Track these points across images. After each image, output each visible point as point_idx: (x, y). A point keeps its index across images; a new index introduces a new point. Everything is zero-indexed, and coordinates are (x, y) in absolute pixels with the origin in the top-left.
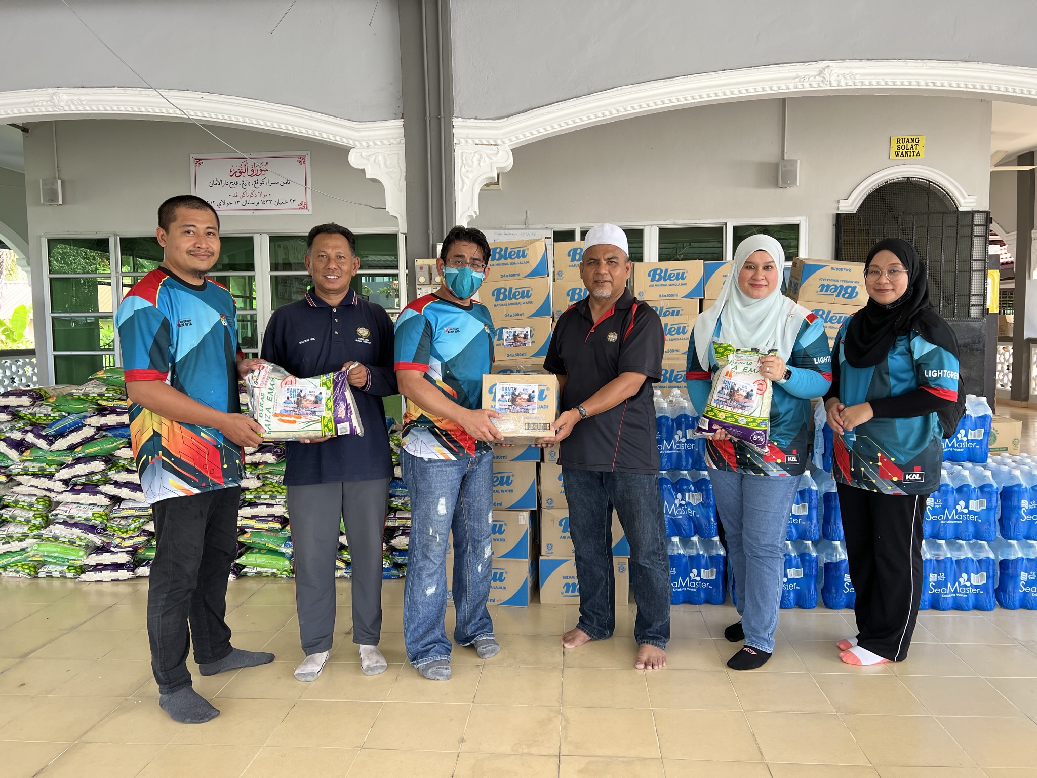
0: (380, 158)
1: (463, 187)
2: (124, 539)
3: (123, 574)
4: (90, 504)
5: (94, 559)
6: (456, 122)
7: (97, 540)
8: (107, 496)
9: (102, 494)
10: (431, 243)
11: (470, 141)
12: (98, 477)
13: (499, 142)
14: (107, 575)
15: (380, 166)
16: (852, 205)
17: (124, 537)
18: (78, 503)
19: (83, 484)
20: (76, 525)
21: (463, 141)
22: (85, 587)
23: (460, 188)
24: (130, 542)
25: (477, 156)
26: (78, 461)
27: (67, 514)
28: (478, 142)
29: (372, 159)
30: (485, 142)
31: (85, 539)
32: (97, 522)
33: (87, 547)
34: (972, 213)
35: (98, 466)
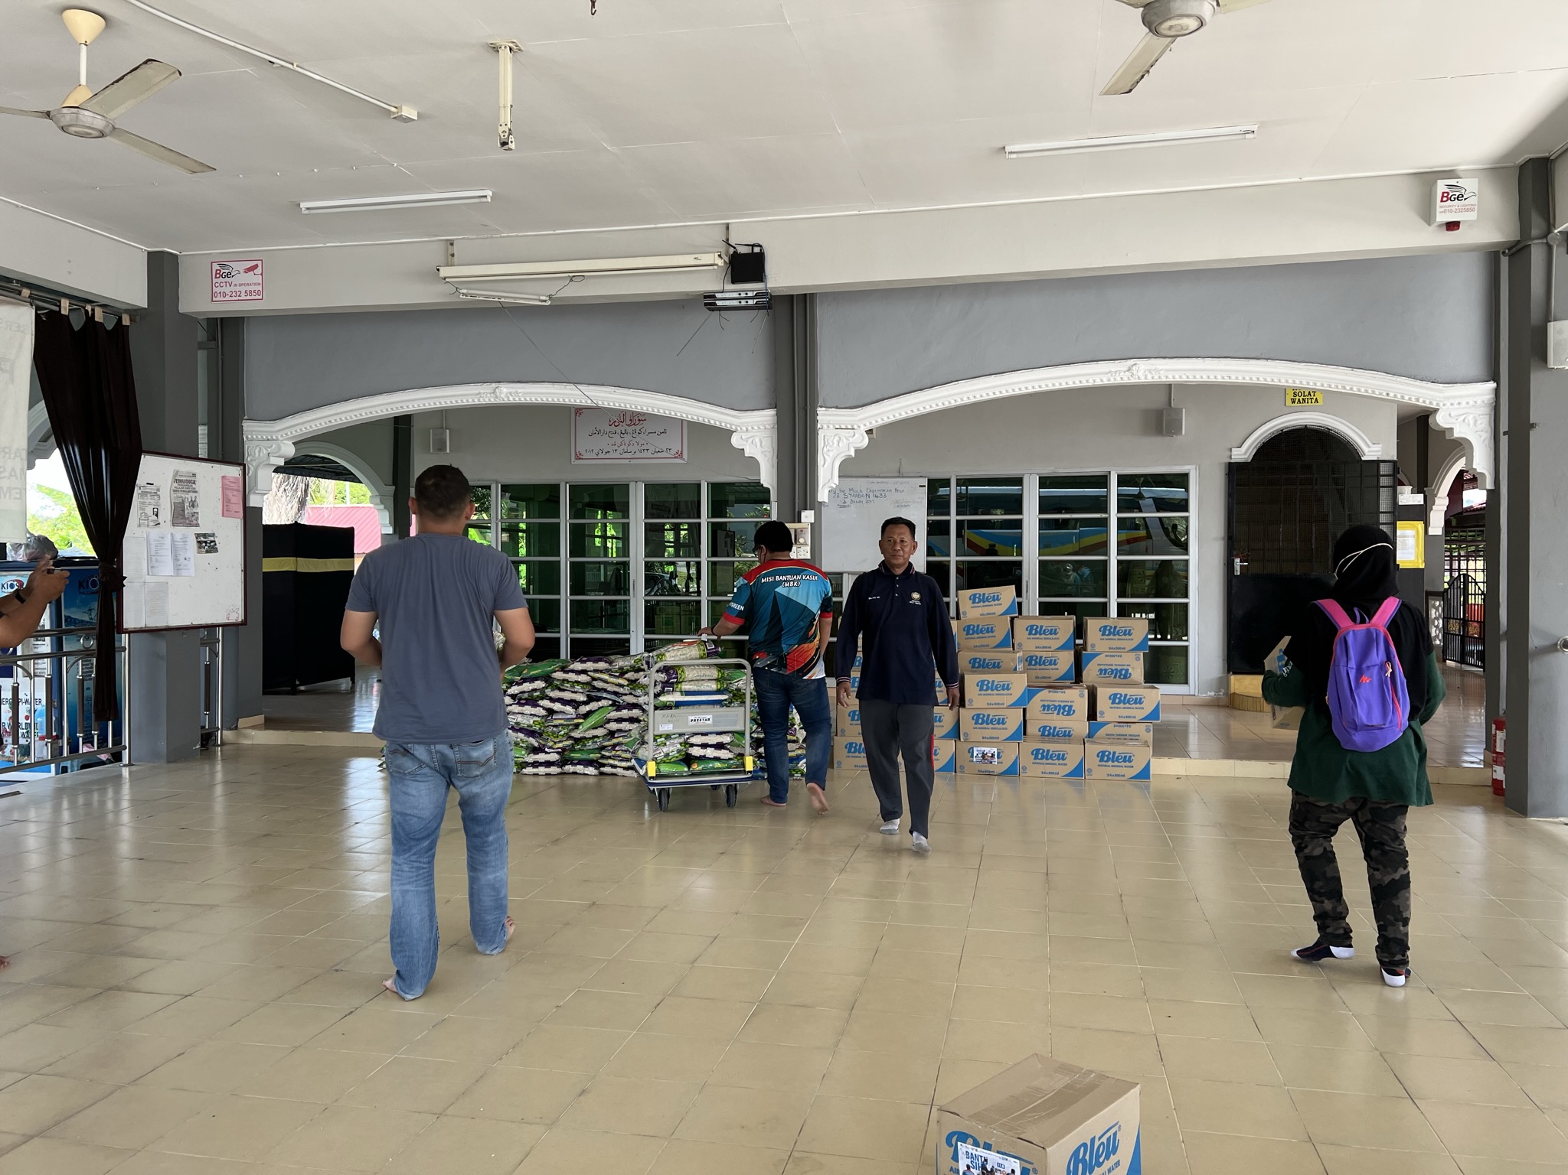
0: (757, 440)
1: (824, 465)
2: (555, 743)
3: (554, 770)
4: (531, 715)
5: (532, 758)
6: (820, 411)
7: (533, 741)
8: (544, 708)
9: (541, 706)
10: (797, 510)
11: (831, 426)
12: (538, 694)
13: (855, 427)
14: (542, 770)
15: (756, 447)
16: (1245, 453)
17: (556, 741)
18: (523, 714)
19: (526, 699)
20: (521, 730)
21: (825, 426)
22: (526, 779)
23: (822, 463)
24: (560, 745)
25: (837, 438)
26: (525, 680)
27: (515, 721)
28: (837, 427)
29: (750, 441)
30: (843, 427)
31: (527, 741)
32: (537, 728)
33: (527, 748)
34: (1377, 463)
35: (540, 684)
